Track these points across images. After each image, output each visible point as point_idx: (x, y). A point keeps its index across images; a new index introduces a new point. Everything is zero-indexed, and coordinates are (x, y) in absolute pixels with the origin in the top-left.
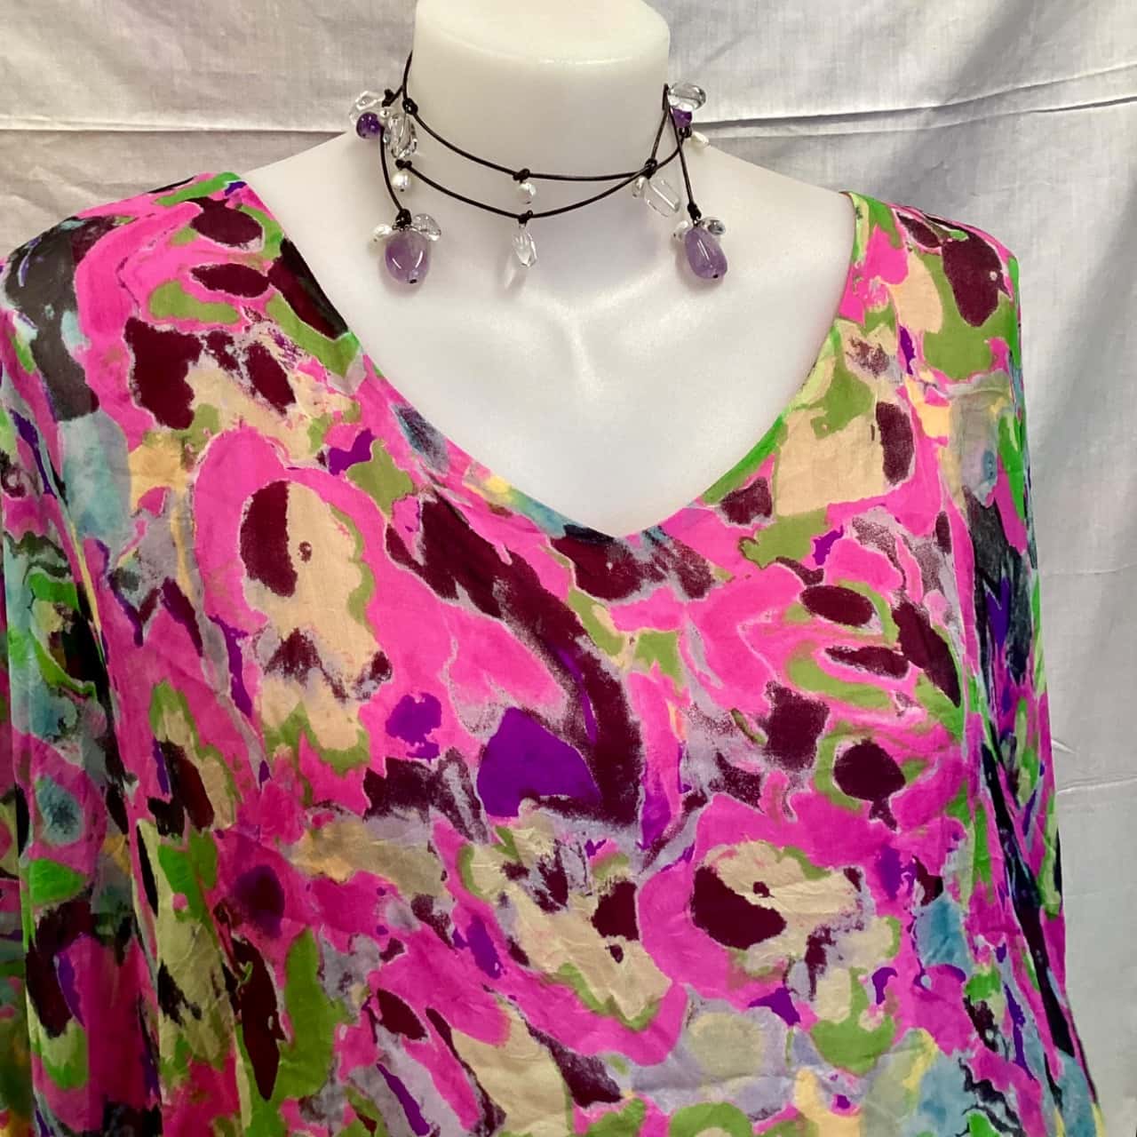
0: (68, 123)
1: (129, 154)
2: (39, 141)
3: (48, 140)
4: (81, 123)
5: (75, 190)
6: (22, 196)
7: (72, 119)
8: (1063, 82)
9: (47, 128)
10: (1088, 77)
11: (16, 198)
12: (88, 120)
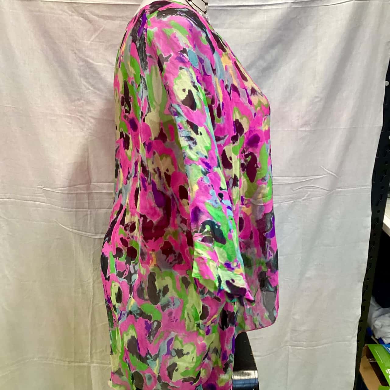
1: (105, 9)
2: (87, 5)
5: (93, 16)
6: (82, 17)
11: (81, 18)
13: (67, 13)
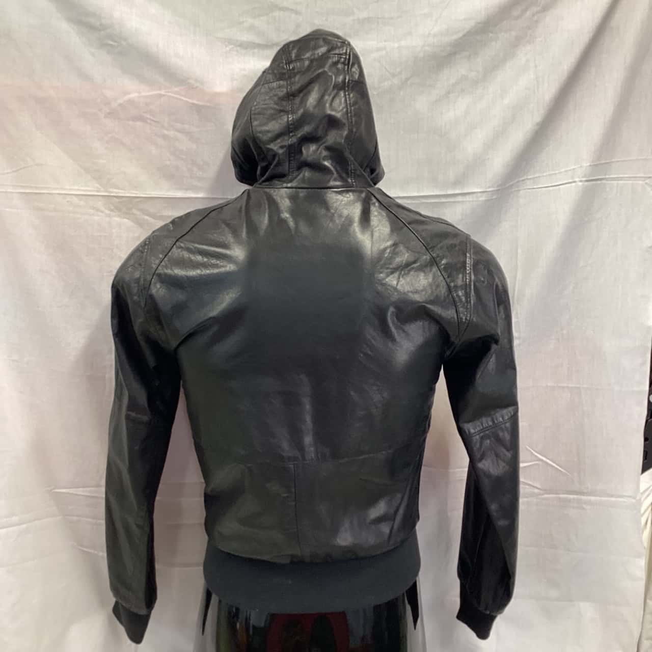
0: (146, 194)
3: (138, 200)
4: (150, 194)
5: (146, 217)
7: (147, 193)
8: (539, 177)
9: (138, 196)
10: (550, 175)
11: (126, 220)
12: (153, 193)
13: (102, 212)
